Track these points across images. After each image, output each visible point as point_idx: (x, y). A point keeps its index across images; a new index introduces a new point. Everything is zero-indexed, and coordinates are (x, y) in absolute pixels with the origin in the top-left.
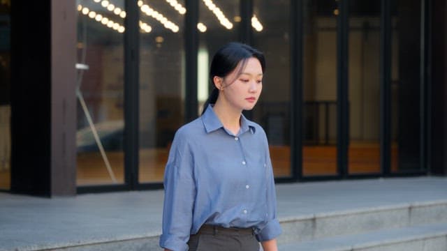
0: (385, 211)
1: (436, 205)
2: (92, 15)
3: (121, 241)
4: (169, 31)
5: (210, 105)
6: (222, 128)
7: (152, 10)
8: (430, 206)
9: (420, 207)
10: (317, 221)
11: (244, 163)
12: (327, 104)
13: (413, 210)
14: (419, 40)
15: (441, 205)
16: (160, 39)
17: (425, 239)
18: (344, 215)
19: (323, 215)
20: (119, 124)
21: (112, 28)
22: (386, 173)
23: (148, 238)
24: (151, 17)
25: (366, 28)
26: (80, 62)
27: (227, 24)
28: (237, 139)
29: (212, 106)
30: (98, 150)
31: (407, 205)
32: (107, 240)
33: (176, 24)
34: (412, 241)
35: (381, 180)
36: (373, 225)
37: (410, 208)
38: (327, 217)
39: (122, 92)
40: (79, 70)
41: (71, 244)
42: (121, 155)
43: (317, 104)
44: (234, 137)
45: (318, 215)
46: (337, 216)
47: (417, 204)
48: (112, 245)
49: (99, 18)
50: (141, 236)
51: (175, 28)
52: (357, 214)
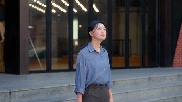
0: (141, 79)
1: (159, 77)
2: (33, 6)
3: (46, 88)
4: (63, 12)
5: (89, 42)
6: (95, 51)
7: (56, 5)
8: (157, 77)
9: (153, 78)
10: (115, 82)
11: (102, 62)
12: (122, 40)
13: (150, 79)
14: (156, 16)
15: (161, 77)
16: (59, 15)
17: (154, 89)
18: (125, 80)
19: (117, 80)
20: (44, 48)
21: (41, 11)
22: (143, 66)
23: (55, 87)
24: (56, 7)
25: (138, 11)
26: (30, 26)
27: (85, 10)
28: (100, 54)
29: (90, 43)
30: (36, 58)
31: (148, 77)
32: (41, 88)
33: (65, 10)
34: (149, 89)
35: (141, 69)
36: (136, 84)
37: (149, 78)
38: (119, 81)
39: (45, 36)
40: (29, 28)
41: (29, 89)
42: (45, 60)
43: (119, 40)
44: (99, 53)
45: (115, 80)
46: (122, 81)
47: (152, 77)
48: (43, 90)
49: (36, 7)
50: (53, 87)
51: (65, 11)
52: (129, 80)
